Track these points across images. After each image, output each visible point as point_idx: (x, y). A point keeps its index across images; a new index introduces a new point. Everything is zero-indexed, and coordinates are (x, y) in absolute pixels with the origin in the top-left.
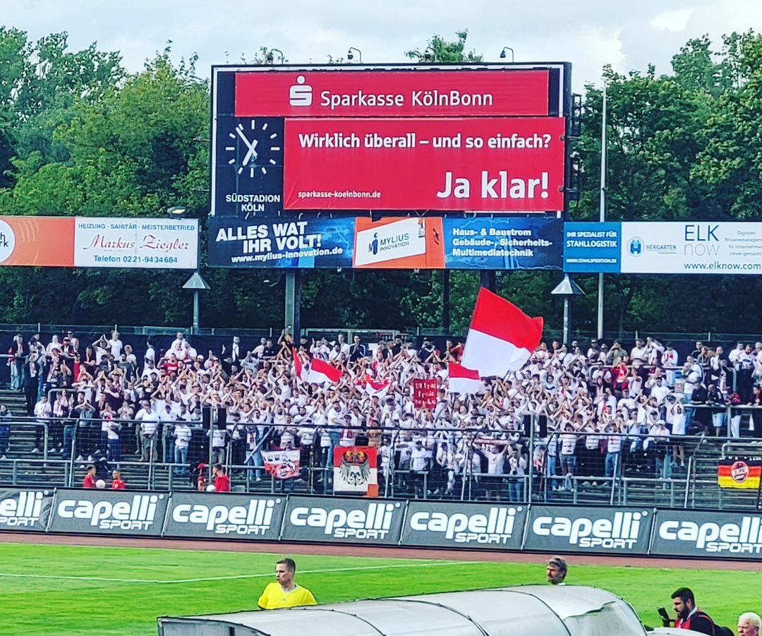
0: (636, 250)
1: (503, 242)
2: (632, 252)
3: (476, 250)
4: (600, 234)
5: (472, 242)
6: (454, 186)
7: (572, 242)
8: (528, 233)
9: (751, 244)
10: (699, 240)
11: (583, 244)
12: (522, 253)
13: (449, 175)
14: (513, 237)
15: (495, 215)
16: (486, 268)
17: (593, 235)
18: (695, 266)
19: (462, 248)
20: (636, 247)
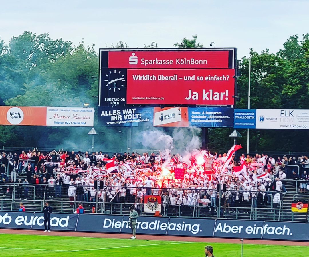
0: (262, 120)
1: (211, 117)
2: (260, 121)
3: (200, 119)
4: (248, 114)
5: (199, 117)
6: (192, 95)
7: (237, 117)
8: (220, 113)
9: (306, 118)
10: (286, 116)
11: (241, 117)
12: (218, 121)
13: (190, 91)
14: (215, 115)
15: (208, 106)
16: (204, 126)
17: (245, 114)
18: (284, 126)
19: (195, 119)
20: (262, 119)
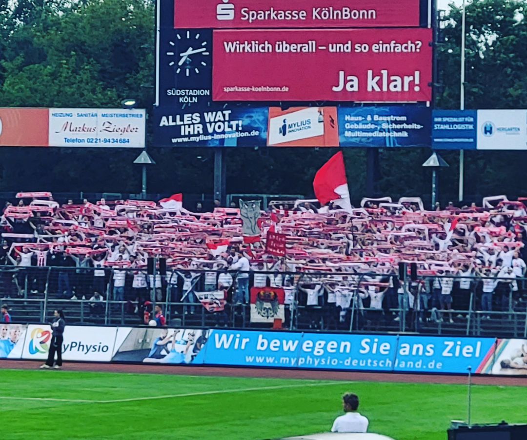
0: (489, 131)
1: (385, 126)
2: (486, 133)
3: (363, 132)
5: (361, 126)
6: (346, 82)
7: (439, 125)
11: (447, 127)
12: (399, 134)
13: (342, 74)
14: (392, 122)
16: (372, 146)
17: (455, 120)
19: (353, 130)
20: (488, 129)
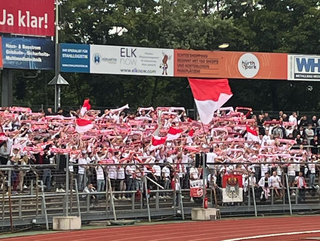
0: (97, 60)
1: (29, 53)
2: (95, 62)
3: (17, 57)
4: (80, 51)
5: (15, 53)
6: (7, 18)
7: (65, 54)
8: (39, 48)
10: (127, 56)
11: (70, 56)
13: (4, 11)
14: (33, 50)
15: (26, 37)
16: (22, 68)
17: (76, 51)
18: (126, 71)
19: (10, 55)
20: (97, 59)
